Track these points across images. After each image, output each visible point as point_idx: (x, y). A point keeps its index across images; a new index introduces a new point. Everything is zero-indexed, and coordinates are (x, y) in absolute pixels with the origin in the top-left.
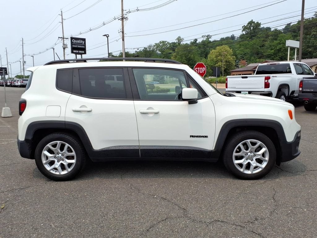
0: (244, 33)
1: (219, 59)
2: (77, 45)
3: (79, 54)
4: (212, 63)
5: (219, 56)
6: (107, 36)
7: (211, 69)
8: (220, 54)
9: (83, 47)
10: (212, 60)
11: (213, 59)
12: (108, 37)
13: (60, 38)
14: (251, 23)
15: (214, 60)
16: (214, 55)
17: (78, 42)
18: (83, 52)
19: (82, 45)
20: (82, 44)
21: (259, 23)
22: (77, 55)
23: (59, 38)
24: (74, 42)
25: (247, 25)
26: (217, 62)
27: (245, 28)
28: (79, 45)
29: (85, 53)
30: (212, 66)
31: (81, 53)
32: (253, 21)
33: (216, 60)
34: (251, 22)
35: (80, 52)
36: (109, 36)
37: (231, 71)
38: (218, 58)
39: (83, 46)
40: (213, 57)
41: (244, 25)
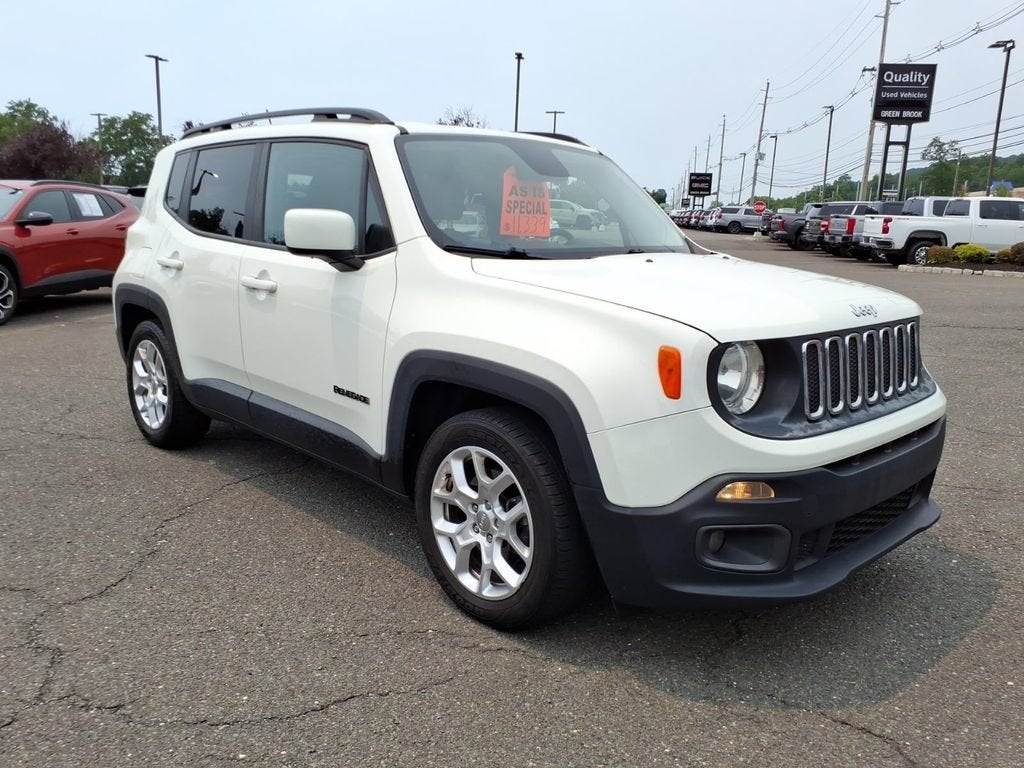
2: (900, 90)
3: (900, 121)
6: (1009, 45)
9: (920, 95)
12: (1009, 51)
13: (869, 70)
17: (906, 78)
18: (919, 114)
19: (916, 91)
20: (920, 84)
22: (893, 126)
23: (865, 70)
24: (890, 81)
28: (907, 91)
29: (925, 118)
31: (907, 118)
35: (906, 114)
36: (1013, 47)
39: (922, 91)
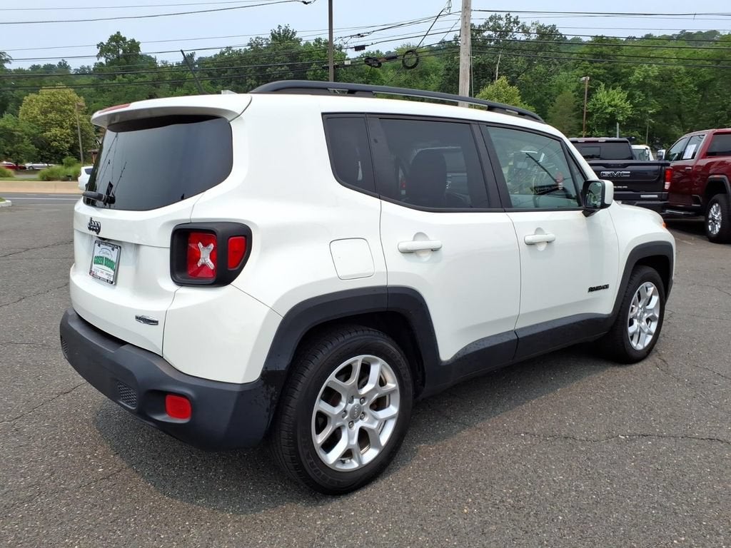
0: (103, 60)
1: (52, 120)
4: (33, 128)
5: (51, 112)
7: (32, 144)
8: (53, 107)
10: (34, 120)
11: (36, 117)
14: (117, 38)
15: (38, 121)
16: (37, 109)
21: (136, 41)
25: (109, 43)
26: (47, 126)
27: (104, 49)
30: (34, 135)
32: (123, 35)
33: (44, 120)
34: (115, 36)
37: (93, 151)
38: (50, 115)
40: (35, 112)
41: (102, 43)
